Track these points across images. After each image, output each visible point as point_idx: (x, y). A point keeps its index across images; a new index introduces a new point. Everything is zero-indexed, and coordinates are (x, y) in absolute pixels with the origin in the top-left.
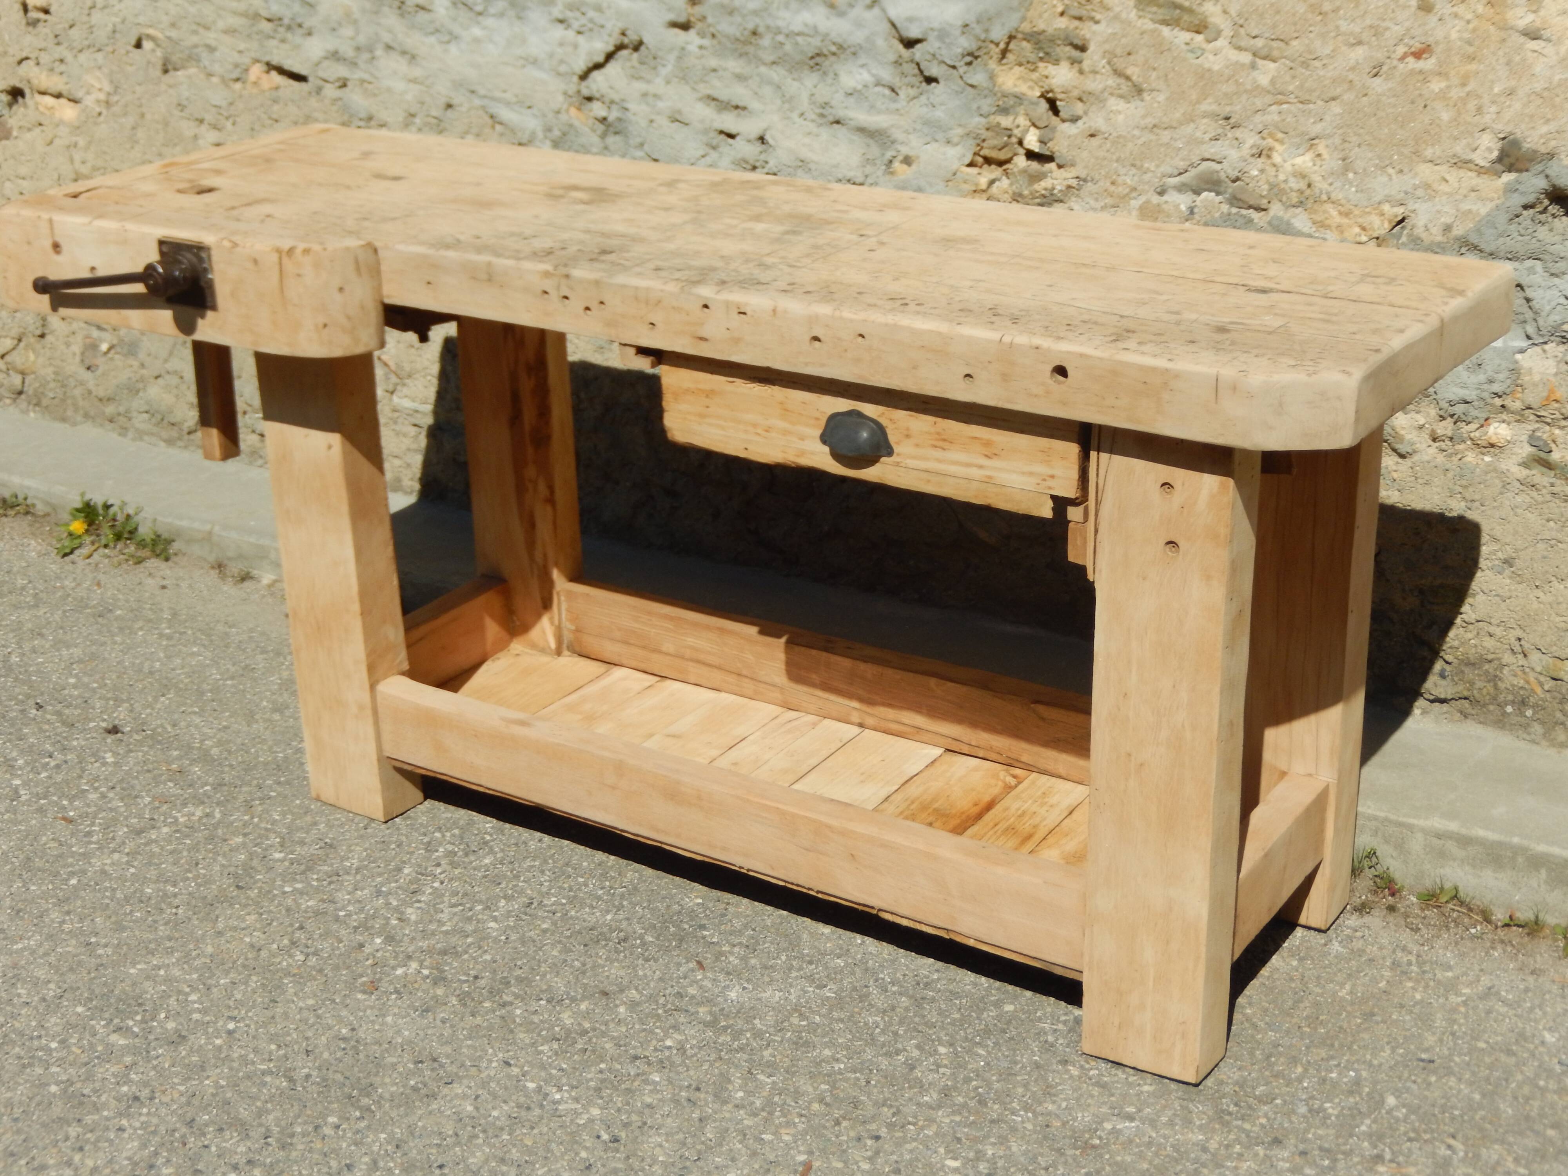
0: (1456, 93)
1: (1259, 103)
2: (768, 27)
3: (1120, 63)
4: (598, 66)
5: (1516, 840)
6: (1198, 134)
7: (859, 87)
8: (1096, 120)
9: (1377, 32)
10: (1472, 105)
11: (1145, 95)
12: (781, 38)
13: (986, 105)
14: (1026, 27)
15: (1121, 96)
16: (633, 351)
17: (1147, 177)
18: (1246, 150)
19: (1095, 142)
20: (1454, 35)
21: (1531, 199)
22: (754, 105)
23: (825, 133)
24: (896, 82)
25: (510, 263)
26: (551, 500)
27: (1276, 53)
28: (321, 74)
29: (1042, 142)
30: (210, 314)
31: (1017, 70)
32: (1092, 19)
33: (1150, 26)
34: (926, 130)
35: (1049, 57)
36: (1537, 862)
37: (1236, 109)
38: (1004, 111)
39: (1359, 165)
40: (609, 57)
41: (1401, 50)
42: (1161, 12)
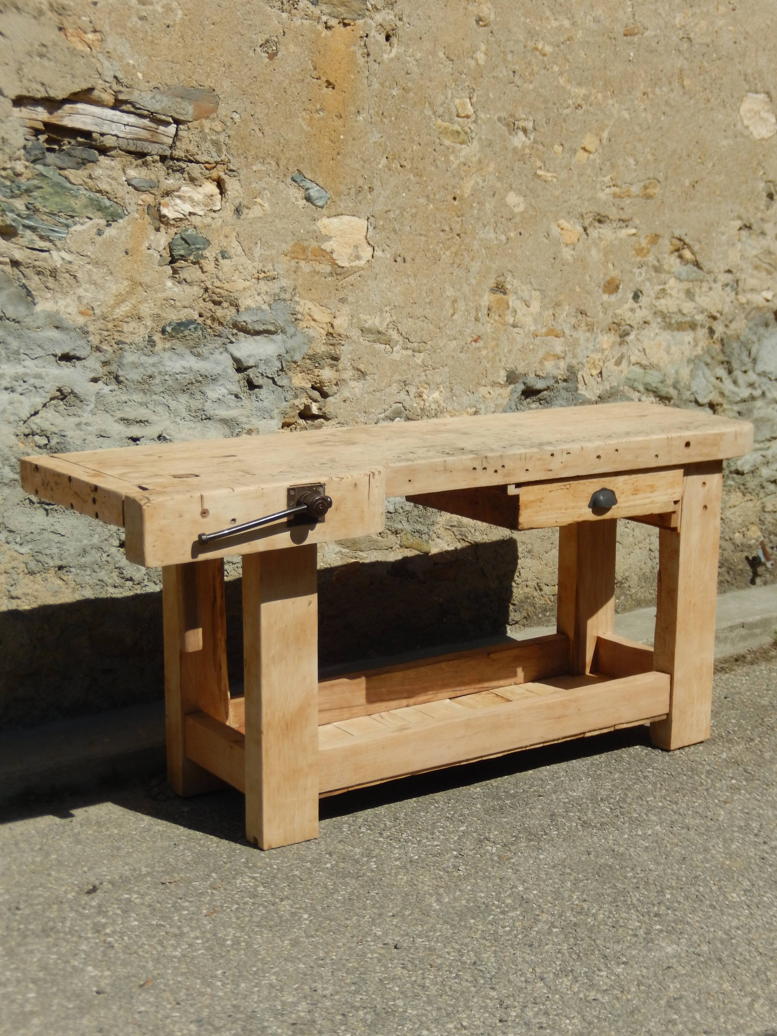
0: (491, 355)
1: (417, 372)
2: (160, 373)
3: (355, 365)
6: (393, 391)
7: (221, 397)
8: (346, 393)
9: (461, 333)
10: (497, 359)
11: (368, 378)
12: (167, 377)
13: (289, 395)
14: (311, 352)
15: (356, 380)
17: (371, 416)
18: (412, 395)
19: (346, 404)
20: (489, 330)
21: (519, 394)
22: (152, 418)
23: (201, 426)
24: (239, 392)
27: (422, 349)
29: (320, 409)
31: (302, 375)
32: (340, 344)
33: (368, 344)
34: (259, 414)
35: (320, 366)
37: (408, 377)
38: (296, 396)
39: (457, 392)
41: (470, 339)
42: (372, 337)
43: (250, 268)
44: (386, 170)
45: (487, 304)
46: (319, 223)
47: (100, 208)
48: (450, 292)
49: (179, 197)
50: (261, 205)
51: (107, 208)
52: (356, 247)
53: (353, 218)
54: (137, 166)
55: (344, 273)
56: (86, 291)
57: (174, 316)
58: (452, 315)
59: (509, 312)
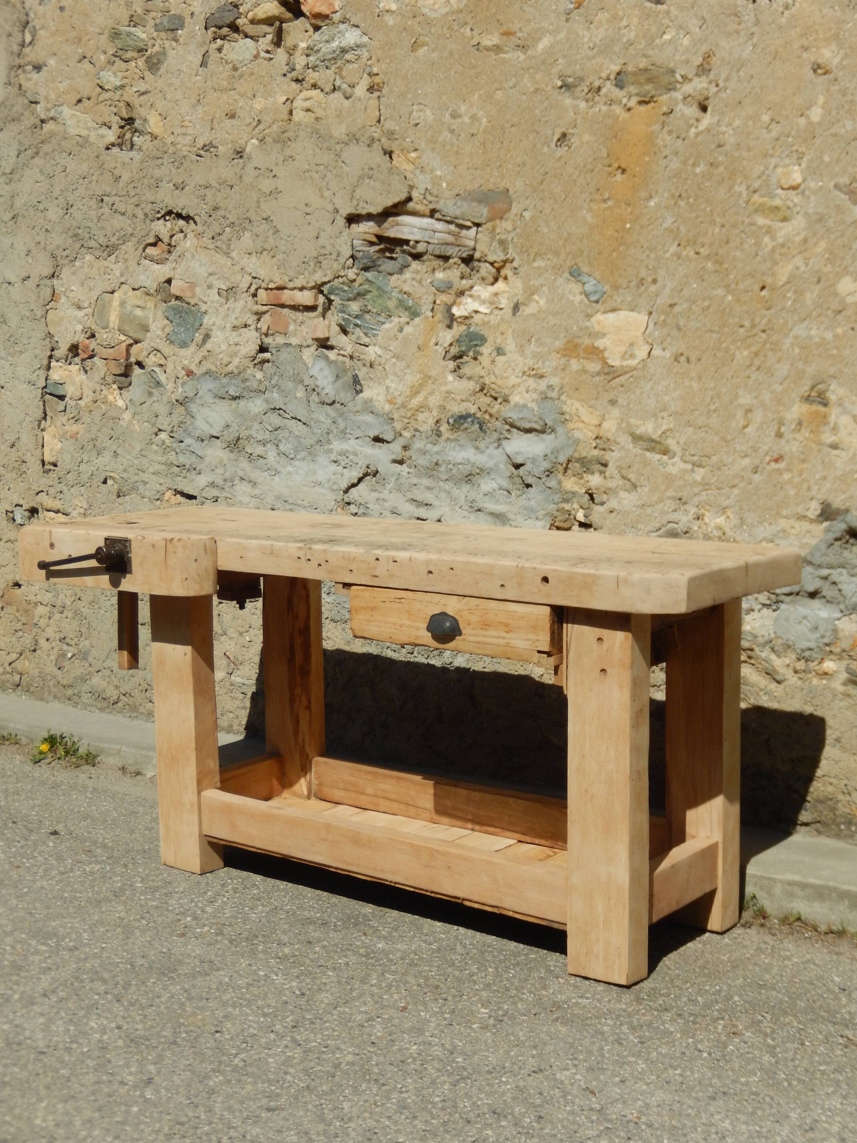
0: (796, 480)
1: (696, 490)
2: (444, 461)
3: (625, 472)
4: (354, 485)
5: (831, 884)
6: (666, 508)
7: (491, 491)
8: (613, 503)
9: (755, 450)
10: (805, 486)
11: (638, 489)
12: (450, 466)
13: (557, 498)
14: (576, 455)
15: (626, 490)
16: (341, 586)
18: (691, 516)
19: (613, 515)
20: (794, 449)
21: (838, 535)
22: (436, 503)
23: (473, 516)
24: (510, 487)
25: (283, 544)
26: (308, 708)
27: (704, 464)
28: (204, 495)
29: (586, 516)
30: (128, 576)
31: (573, 479)
32: (611, 450)
33: (639, 451)
34: (525, 512)
35: (589, 471)
36: (843, 895)
37: (685, 494)
38: (566, 501)
39: (749, 521)
40: (360, 480)
41: (768, 458)
42: (645, 445)
43: (521, 364)
44: (675, 258)
45: (795, 416)
46: (593, 319)
47: (407, 309)
48: (745, 399)
49: (471, 296)
50: (537, 302)
51: (410, 308)
52: (631, 345)
53: (631, 314)
54: (444, 269)
55: (614, 372)
56: (392, 381)
57: (456, 409)
58: (745, 427)
59: (826, 428)
